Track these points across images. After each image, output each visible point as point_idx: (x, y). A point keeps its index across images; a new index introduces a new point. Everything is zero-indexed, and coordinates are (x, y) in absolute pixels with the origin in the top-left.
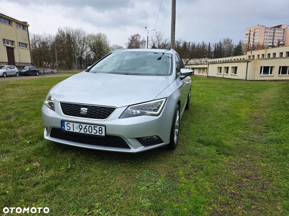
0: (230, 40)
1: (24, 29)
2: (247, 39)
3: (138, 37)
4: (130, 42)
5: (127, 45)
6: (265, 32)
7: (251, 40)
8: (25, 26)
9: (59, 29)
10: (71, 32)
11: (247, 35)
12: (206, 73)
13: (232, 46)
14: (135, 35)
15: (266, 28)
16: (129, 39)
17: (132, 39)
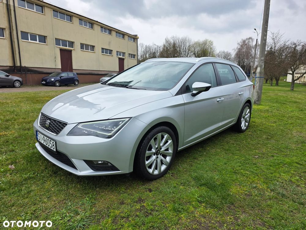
1: (134, 42)
3: (250, 40)
4: (239, 47)
5: (235, 50)
8: (136, 38)
9: (166, 39)
10: (177, 41)
14: (247, 39)
16: (238, 44)
17: (243, 43)
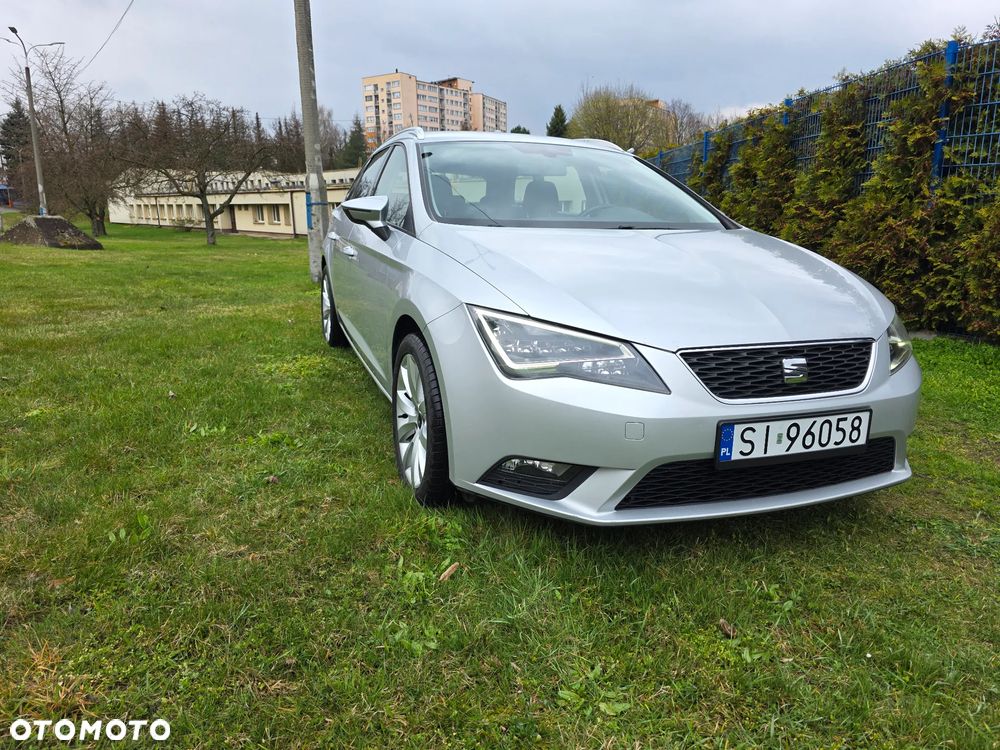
0: (326, 113)
2: (372, 112)
6: (418, 95)
7: (384, 117)
11: (368, 98)
12: (288, 224)
13: (336, 133)
15: (419, 83)
